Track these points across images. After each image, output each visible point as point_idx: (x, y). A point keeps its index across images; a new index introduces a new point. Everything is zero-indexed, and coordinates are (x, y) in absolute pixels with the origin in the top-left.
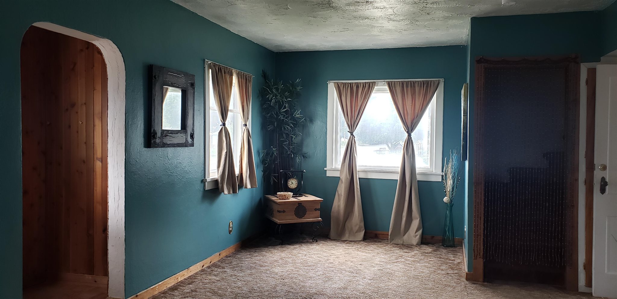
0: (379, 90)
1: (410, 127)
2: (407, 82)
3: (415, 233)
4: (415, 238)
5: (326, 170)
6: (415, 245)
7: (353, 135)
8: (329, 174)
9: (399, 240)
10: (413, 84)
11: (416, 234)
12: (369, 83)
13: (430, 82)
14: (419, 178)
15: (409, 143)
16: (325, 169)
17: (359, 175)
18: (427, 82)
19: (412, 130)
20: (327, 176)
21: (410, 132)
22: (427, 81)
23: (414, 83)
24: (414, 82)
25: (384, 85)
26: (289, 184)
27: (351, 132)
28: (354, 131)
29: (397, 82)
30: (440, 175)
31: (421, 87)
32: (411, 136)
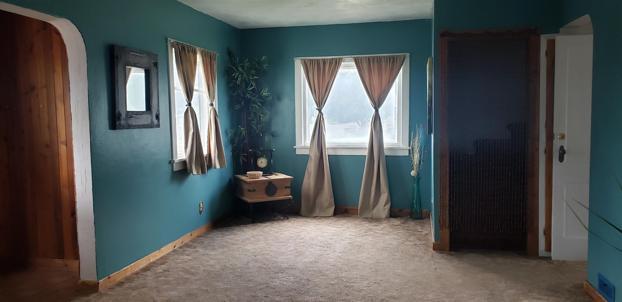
0: (346, 66)
1: (377, 104)
2: (374, 58)
3: (384, 207)
4: (384, 211)
5: (296, 148)
6: (384, 218)
7: (321, 113)
8: (298, 152)
9: (369, 214)
10: (379, 60)
11: (385, 207)
12: (335, 59)
13: (396, 57)
14: (387, 153)
15: (377, 119)
16: (294, 147)
17: (327, 153)
18: (394, 57)
19: (379, 105)
20: (296, 154)
21: (377, 108)
23: (380, 58)
24: (381, 57)
25: (350, 61)
27: (319, 109)
28: (322, 109)
29: (363, 57)
30: (407, 149)
31: (387, 61)
32: (379, 112)
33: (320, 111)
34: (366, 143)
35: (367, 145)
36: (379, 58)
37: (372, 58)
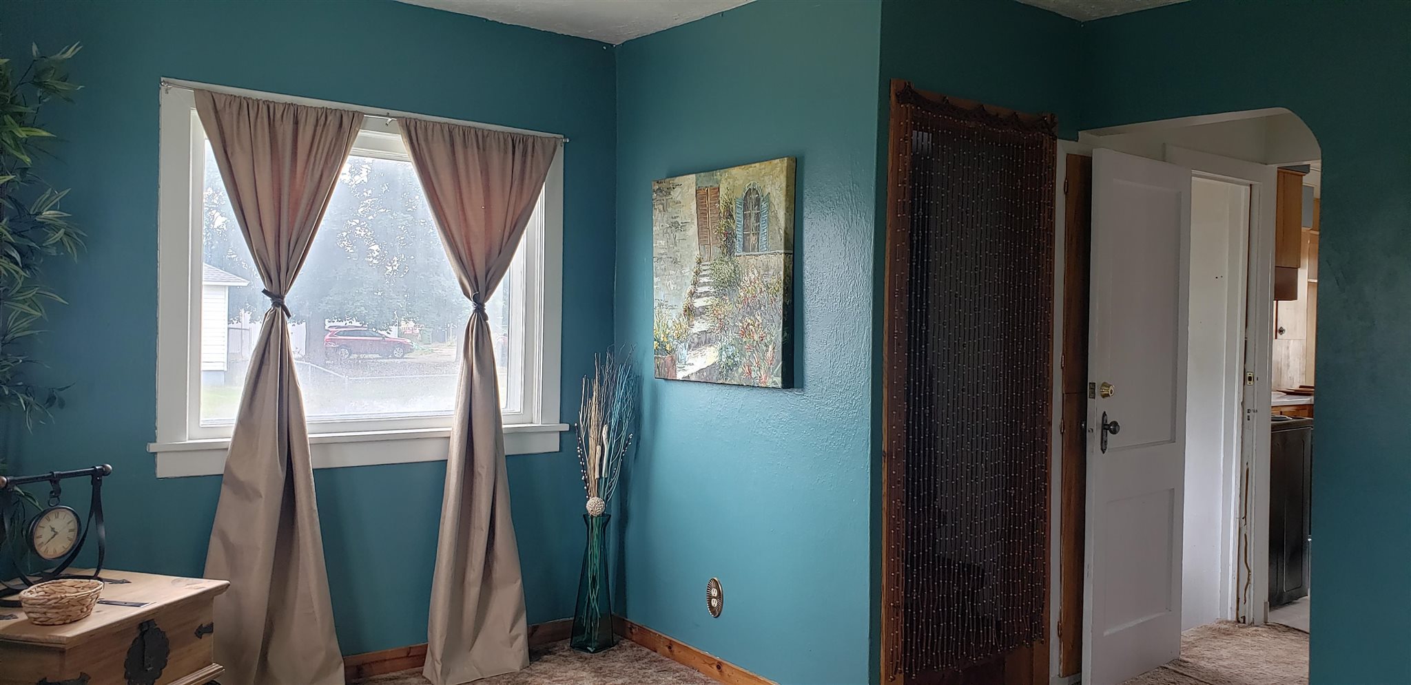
0: (367, 144)
1: (480, 287)
2: (465, 132)
3: (510, 632)
4: (512, 646)
5: (156, 453)
6: (518, 670)
7: (285, 309)
8: (166, 468)
9: (466, 668)
10: (482, 141)
11: (514, 633)
12: (338, 114)
13: (530, 141)
14: (510, 448)
15: (479, 332)
16: (152, 448)
18: (524, 139)
19: (489, 290)
20: (158, 476)
21: (481, 301)
22: (524, 135)
23: (486, 135)
24: (486, 133)
25: (386, 128)
26: (40, 540)
27: (275, 290)
28: (286, 291)
29: (434, 123)
30: (557, 432)
31: (506, 152)
32: (486, 311)
33: (277, 296)
34: (449, 417)
35: (453, 427)
36: (480, 134)
37: (461, 132)
